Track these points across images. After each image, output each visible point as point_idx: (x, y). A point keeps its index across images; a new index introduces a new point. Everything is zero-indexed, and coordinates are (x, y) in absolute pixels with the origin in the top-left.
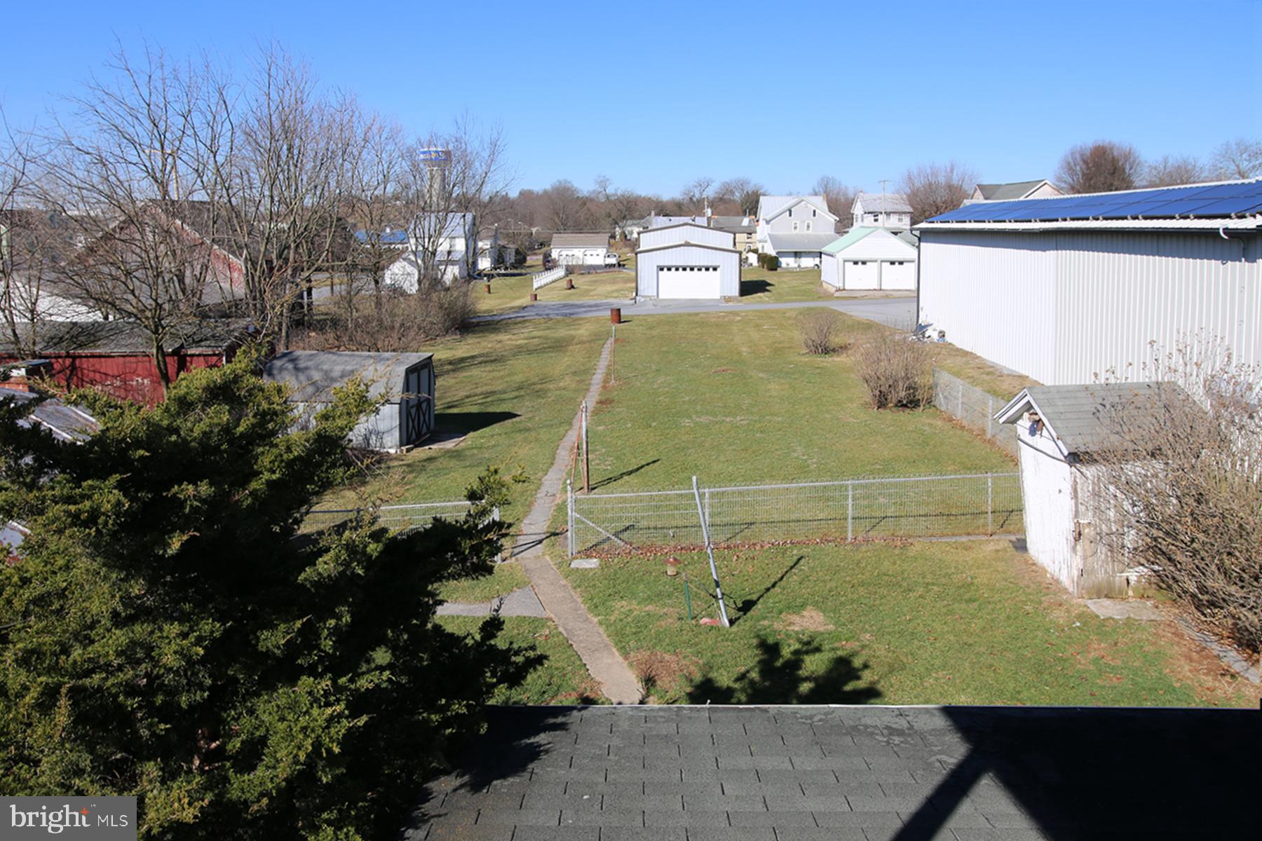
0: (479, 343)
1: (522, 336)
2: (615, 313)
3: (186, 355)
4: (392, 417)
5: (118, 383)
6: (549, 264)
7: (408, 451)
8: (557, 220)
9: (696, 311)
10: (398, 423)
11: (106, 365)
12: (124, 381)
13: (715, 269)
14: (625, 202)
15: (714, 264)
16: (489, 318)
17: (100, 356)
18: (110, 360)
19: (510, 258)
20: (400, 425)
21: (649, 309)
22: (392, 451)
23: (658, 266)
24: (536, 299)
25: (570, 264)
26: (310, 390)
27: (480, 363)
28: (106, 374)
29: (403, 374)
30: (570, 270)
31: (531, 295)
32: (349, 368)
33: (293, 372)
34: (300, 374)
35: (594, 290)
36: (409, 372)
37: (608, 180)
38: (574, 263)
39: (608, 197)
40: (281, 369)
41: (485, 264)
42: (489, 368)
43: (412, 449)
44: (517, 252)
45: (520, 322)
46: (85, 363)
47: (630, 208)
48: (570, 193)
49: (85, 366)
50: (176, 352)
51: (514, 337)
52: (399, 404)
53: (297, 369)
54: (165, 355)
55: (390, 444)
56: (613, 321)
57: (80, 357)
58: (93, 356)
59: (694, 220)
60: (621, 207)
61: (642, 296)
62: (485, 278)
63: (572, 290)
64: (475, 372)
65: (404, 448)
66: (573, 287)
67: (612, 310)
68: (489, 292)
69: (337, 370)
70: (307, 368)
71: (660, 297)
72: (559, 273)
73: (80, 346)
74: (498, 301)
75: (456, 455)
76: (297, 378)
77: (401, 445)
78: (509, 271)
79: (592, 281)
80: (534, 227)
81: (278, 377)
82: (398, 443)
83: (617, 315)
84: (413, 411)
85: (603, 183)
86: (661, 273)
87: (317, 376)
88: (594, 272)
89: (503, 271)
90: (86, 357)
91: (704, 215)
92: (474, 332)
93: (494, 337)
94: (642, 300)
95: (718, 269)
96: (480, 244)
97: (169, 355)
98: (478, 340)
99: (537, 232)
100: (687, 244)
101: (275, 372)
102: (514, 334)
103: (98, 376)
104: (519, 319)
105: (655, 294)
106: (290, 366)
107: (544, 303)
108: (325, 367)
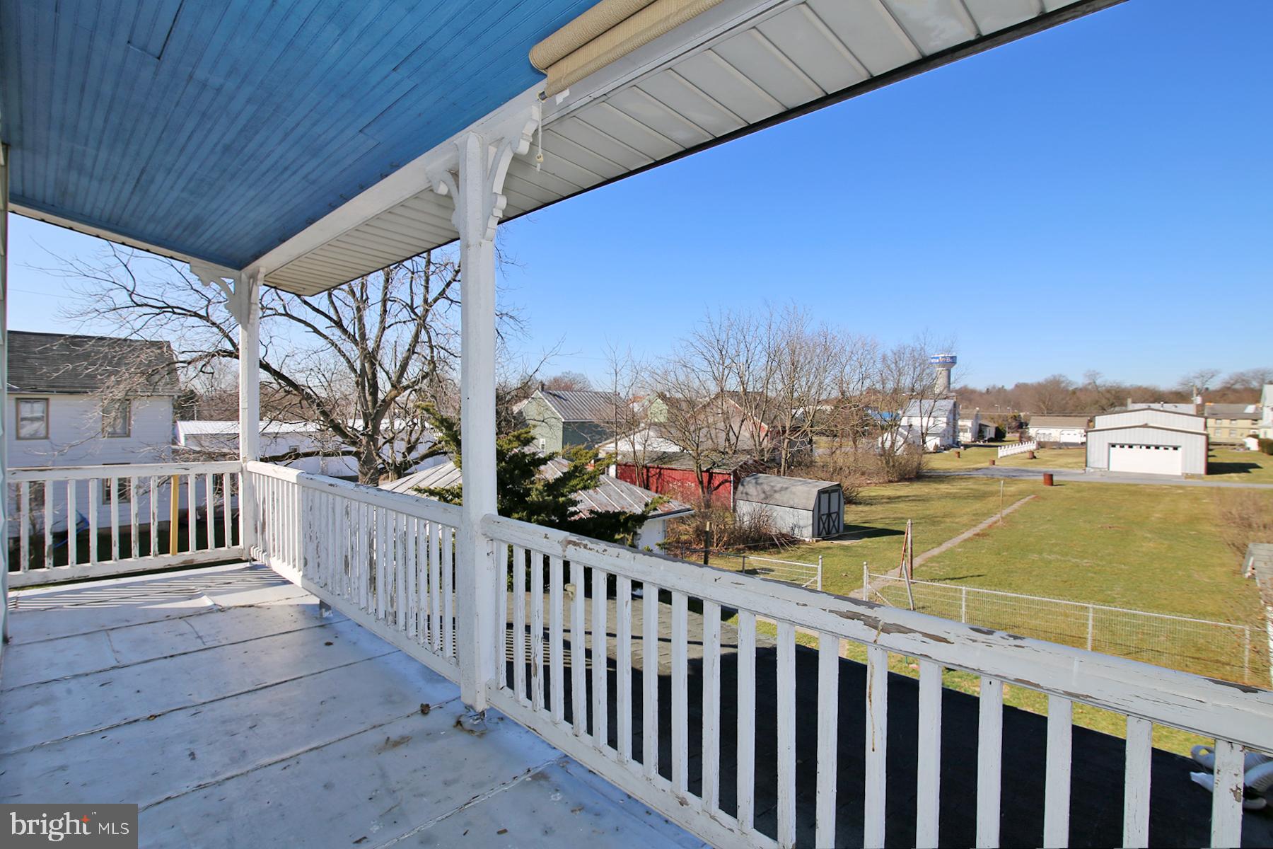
0: (920, 488)
1: (959, 487)
2: (1047, 477)
3: (713, 473)
4: (808, 518)
5: (680, 484)
6: (1024, 438)
7: (817, 541)
8: (1042, 406)
9: (1136, 483)
10: (811, 522)
11: (674, 474)
12: (682, 483)
13: (1175, 448)
14: (1113, 392)
15: (1175, 444)
16: (942, 474)
17: (672, 469)
18: (677, 472)
19: (990, 433)
20: (813, 524)
21: (1096, 478)
22: (807, 540)
23: (1110, 444)
24: (994, 464)
25: (1042, 440)
26: (763, 496)
27: (910, 500)
28: (675, 479)
29: (816, 493)
30: (1041, 445)
31: (990, 460)
32: (785, 486)
33: (754, 484)
34: (758, 486)
35: (1054, 461)
36: (821, 492)
37: (1098, 374)
38: (1046, 440)
39: (1097, 387)
40: (749, 482)
41: (966, 437)
42: (913, 504)
43: (820, 540)
44: (997, 429)
45: (965, 478)
46: (665, 472)
47: (1118, 397)
48: (1063, 385)
49: (665, 473)
50: (707, 471)
51: (952, 487)
52: (813, 511)
53: (756, 483)
54: (701, 472)
55: (806, 535)
56: (1045, 483)
57: (663, 468)
58: (669, 469)
59: (1162, 406)
60: (1108, 395)
61: (1092, 468)
62: (962, 447)
63: (1034, 460)
64: (902, 505)
65: (814, 539)
66: (1035, 457)
67: (1045, 475)
68: (959, 457)
69: (778, 486)
70: (762, 484)
71: (1111, 469)
72: (1031, 446)
73: (664, 463)
74: (962, 464)
75: (846, 548)
76: (756, 488)
77: (813, 536)
78: (987, 443)
79: (1055, 454)
80: (1022, 411)
81: (746, 487)
82: (811, 535)
83: (1050, 479)
84: (824, 518)
85: (1093, 375)
86: (1112, 449)
87: (766, 488)
88: (1065, 447)
89: (982, 443)
90: (666, 469)
91: (1192, 402)
92: (922, 482)
93: (936, 486)
94: (1092, 470)
95: (1179, 449)
96: (960, 423)
97: (704, 472)
98: (920, 486)
99: (1025, 416)
100: (1146, 426)
101: (745, 484)
102: (953, 486)
103: (670, 479)
104: (966, 476)
105: (1106, 467)
106: (754, 481)
107: (999, 467)
108: (772, 484)
